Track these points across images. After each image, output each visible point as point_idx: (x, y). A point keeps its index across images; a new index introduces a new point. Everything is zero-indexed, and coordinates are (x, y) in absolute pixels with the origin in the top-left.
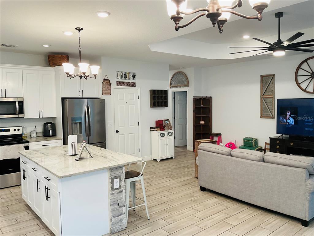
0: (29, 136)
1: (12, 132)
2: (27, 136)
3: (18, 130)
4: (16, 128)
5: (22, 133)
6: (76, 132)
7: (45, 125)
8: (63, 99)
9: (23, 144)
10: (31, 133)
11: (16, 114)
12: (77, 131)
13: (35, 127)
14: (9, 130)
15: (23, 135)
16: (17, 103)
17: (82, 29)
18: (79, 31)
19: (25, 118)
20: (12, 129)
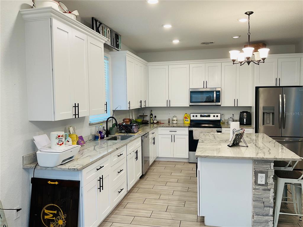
0: (226, 123)
1: (211, 118)
2: (224, 123)
3: (217, 116)
4: (216, 115)
5: (220, 119)
6: (269, 123)
7: (242, 113)
8: (257, 88)
9: (216, 129)
10: (228, 120)
11: (213, 102)
12: (269, 121)
13: (233, 115)
14: (209, 116)
15: (221, 122)
16: (215, 93)
17: (252, 13)
18: (249, 16)
19: (221, 106)
20: (212, 115)
